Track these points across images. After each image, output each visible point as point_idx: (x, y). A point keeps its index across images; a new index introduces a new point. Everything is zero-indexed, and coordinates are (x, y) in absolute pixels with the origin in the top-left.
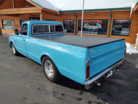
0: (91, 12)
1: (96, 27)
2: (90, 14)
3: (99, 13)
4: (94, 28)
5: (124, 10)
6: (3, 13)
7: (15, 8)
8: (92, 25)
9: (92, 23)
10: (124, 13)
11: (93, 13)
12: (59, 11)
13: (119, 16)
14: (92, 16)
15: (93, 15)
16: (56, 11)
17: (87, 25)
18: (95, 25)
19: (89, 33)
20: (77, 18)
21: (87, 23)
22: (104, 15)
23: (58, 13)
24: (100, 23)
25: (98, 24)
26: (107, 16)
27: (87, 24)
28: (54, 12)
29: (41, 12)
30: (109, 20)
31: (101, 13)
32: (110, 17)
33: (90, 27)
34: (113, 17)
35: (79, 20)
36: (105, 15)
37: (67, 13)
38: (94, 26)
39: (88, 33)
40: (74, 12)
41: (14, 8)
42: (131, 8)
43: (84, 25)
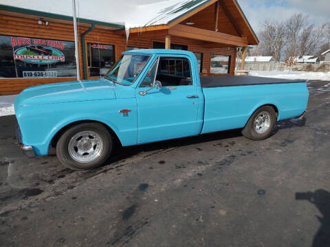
1: (51, 57)
4: (47, 60)
5: (107, 28)
8: (39, 53)
9: (38, 47)
13: (95, 37)
15: (39, 28)
17: (25, 53)
18: (48, 53)
19: (35, 75)
21: (22, 46)
22: (66, 30)
27: (25, 49)
33: (36, 57)
38: (46, 54)
42: (124, 27)
43: (16, 53)
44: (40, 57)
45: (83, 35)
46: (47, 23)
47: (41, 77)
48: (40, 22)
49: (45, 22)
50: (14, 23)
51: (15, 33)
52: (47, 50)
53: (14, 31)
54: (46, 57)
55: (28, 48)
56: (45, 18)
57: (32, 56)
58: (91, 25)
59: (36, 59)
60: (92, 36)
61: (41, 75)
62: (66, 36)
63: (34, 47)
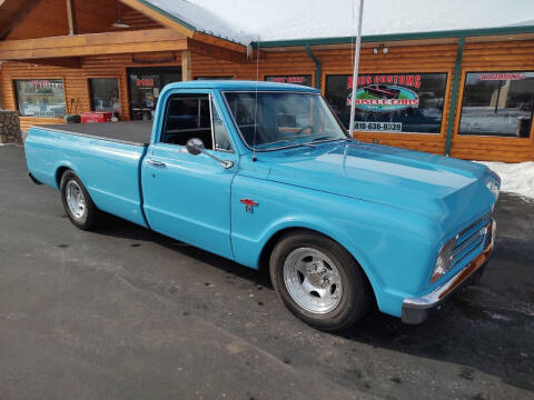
0: (378, 44)
1: (396, 102)
2: (376, 51)
3: (407, 47)
4: (390, 105)
5: (511, 38)
6: (29, 55)
7: (76, 33)
9: (382, 87)
10: (509, 49)
11: (386, 50)
12: (252, 44)
13: (487, 59)
14: (380, 62)
15: (385, 59)
16: (240, 44)
17: (362, 96)
18: (393, 95)
19: (370, 127)
20: (321, 71)
23: (249, 51)
24: (412, 88)
25: (404, 92)
27: (361, 91)
28: (233, 47)
29: (184, 46)
30: (449, 74)
31: (419, 49)
32: (454, 65)
33: (374, 102)
34: (463, 64)
35: (327, 76)
36: (432, 57)
37: (282, 49)
39: (363, 127)
40: (313, 48)
41: (71, 32)
44: (380, 101)
45: (459, 59)
47: (376, 131)
52: (392, 91)
54: (389, 102)
55: (365, 89)
57: (369, 101)
59: (374, 104)
60: (482, 58)
61: (379, 127)
62: (427, 66)
63: (375, 87)
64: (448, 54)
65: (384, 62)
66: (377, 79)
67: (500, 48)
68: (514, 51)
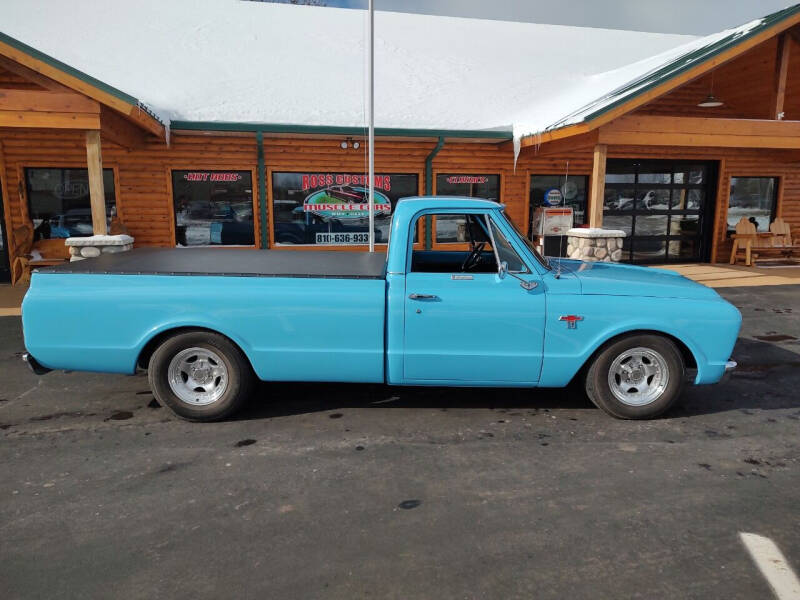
1: (366, 207)
4: (358, 211)
5: (478, 141)
8: (346, 199)
9: (345, 189)
10: (472, 151)
12: (172, 123)
13: (455, 161)
14: (341, 159)
15: (347, 154)
17: (323, 200)
18: (361, 198)
19: (337, 239)
20: (265, 166)
21: (318, 188)
22: (398, 153)
24: (382, 192)
26: (410, 160)
27: (322, 194)
30: (420, 177)
32: (424, 166)
36: (401, 155)
38: (357, 201)
39: (326, 239)
42: (511, 133)
43: (307, 202)
44: (347, 206)
45: (428, 160)
46: (356, 145)
47: (345, 244)
48: (344, 145)
49: (353, 142)
50: (308, 151)
51: (307, 167)
52: (359, 193)
53: (308, 163)
54: (357, 207)
55: (326, 192)
56: (355, 137)
57: (332, 206)
58: (437, 140)
59: (339, 210)
60: (449, 160)
61: (347, 239)
62: (397, 165)
63: (338, 189)
64: (416, 153)
65: (348, 159)
66: (341, 178)
67: (465, 150)
68: (478, 154)
